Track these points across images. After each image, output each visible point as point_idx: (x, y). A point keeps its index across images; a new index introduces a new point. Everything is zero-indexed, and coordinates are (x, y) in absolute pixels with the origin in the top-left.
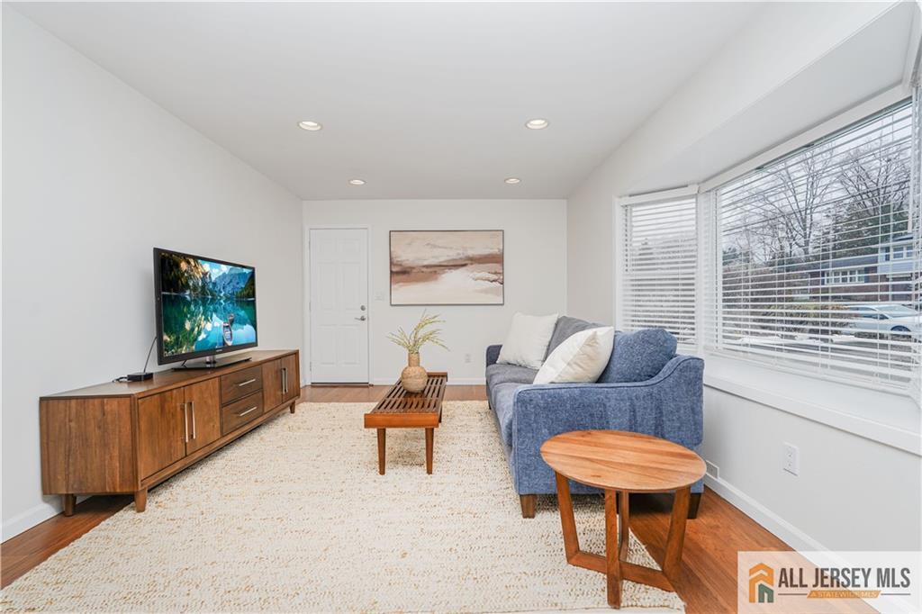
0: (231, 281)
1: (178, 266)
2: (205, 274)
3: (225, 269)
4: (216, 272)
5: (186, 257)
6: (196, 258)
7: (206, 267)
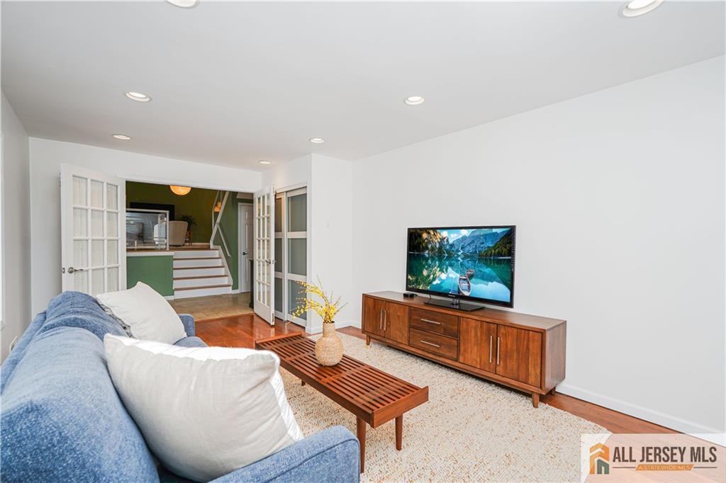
0: (473, 242)
1: (420, 236)
2: (443, 239)
3: (465, 233)
4: (453, 237)
5: (426, 230)
6: (435, 229)
7: (445, 234)
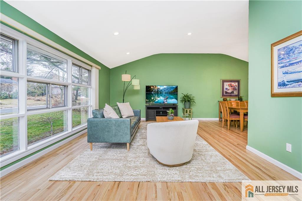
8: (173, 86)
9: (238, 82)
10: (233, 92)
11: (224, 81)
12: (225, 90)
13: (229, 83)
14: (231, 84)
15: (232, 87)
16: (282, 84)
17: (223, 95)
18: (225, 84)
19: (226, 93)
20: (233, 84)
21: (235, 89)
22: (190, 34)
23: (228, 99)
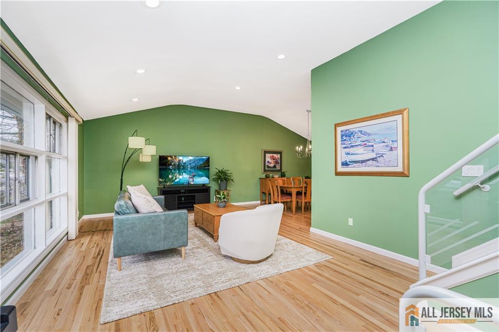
8: (203, 158)
9: (280, 153)
10: (275, 167)
11: (266, 152)
12: (267, 164)
13: (271, 155)
14: (273, 156)
15: (274, 159)
16: (345, 164)
17: (265, 171)
18: (268, 155)
19: (268, 167)
20: (275, 155)
21: (277, 162)
22: (238, 88)
23: (271, 175)
